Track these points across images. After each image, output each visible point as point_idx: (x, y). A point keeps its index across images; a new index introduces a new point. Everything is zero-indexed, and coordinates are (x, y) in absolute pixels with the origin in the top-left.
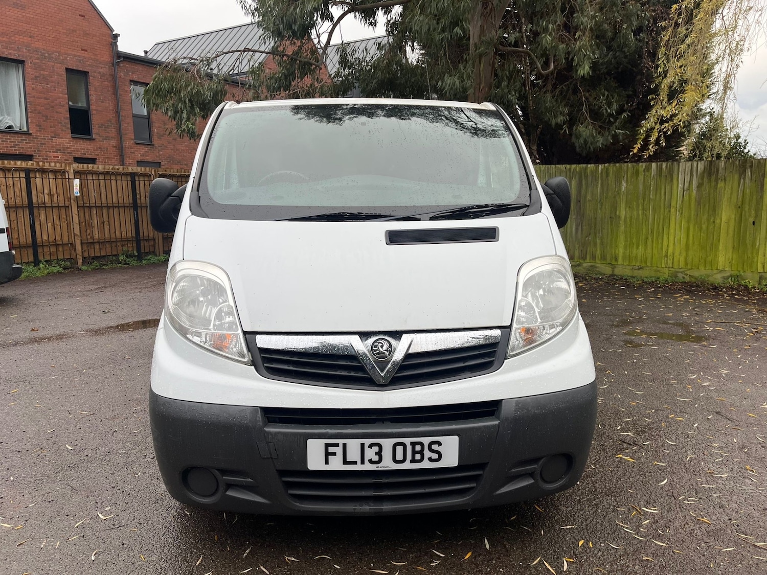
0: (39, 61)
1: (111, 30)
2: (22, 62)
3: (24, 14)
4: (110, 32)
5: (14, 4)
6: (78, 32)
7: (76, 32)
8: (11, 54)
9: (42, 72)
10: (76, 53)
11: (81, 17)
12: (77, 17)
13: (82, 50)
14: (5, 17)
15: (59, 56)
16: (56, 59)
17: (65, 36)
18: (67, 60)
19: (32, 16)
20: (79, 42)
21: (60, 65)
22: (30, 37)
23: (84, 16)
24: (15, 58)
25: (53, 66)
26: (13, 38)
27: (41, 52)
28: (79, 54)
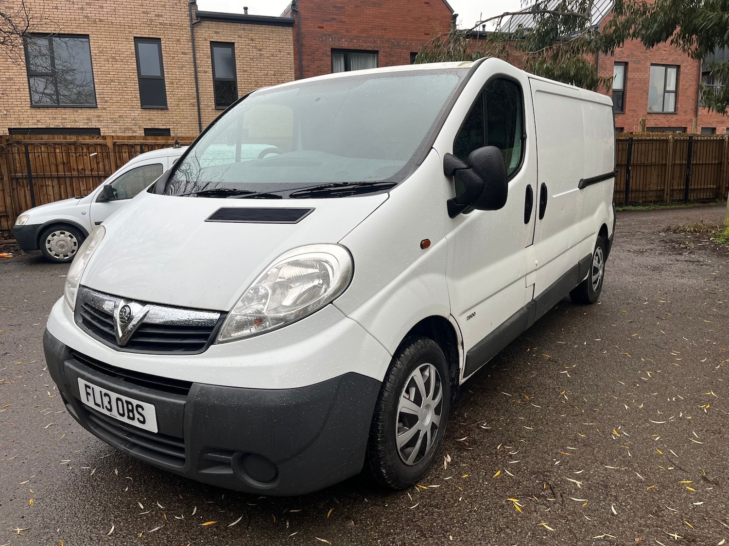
0: (389, 50)
1: (451, 11)
2: (376, 52)
3: (380, 11)
4: (450, 13)
5: (373, 4)
6: (422, 18)
7: (421, 19)
8: (368, 47)
9: (391, 59)
10: (420, 38)
11: (426, 5)
12: (422, 5)
13: (425, 34)
14: (365, 16)
15: (406, 42)
16: (403, 46)
17: (412, 24)
18: (412, 45)
19: (386, 11)
20: (423, 27)
21: (406, 50)
22: (384, 30)
23: (429, 3)
24: (371, 49)
25: (400, 52)
26: (371, 33)
27: (391, 42)
28: (423, 38)
